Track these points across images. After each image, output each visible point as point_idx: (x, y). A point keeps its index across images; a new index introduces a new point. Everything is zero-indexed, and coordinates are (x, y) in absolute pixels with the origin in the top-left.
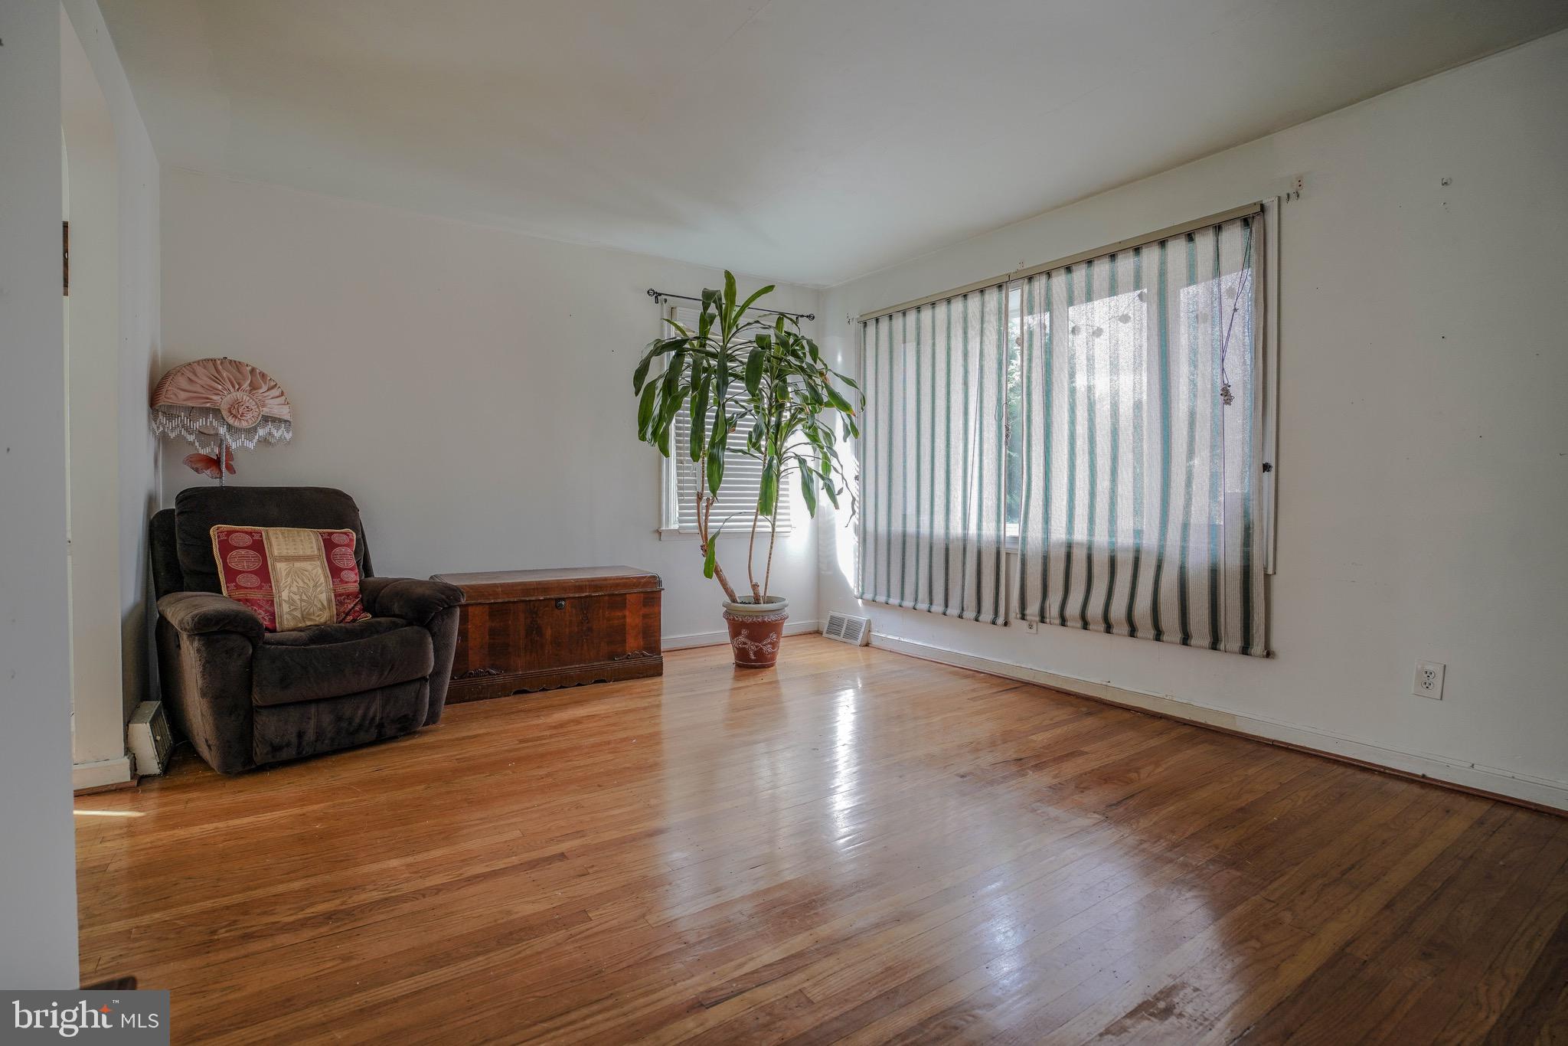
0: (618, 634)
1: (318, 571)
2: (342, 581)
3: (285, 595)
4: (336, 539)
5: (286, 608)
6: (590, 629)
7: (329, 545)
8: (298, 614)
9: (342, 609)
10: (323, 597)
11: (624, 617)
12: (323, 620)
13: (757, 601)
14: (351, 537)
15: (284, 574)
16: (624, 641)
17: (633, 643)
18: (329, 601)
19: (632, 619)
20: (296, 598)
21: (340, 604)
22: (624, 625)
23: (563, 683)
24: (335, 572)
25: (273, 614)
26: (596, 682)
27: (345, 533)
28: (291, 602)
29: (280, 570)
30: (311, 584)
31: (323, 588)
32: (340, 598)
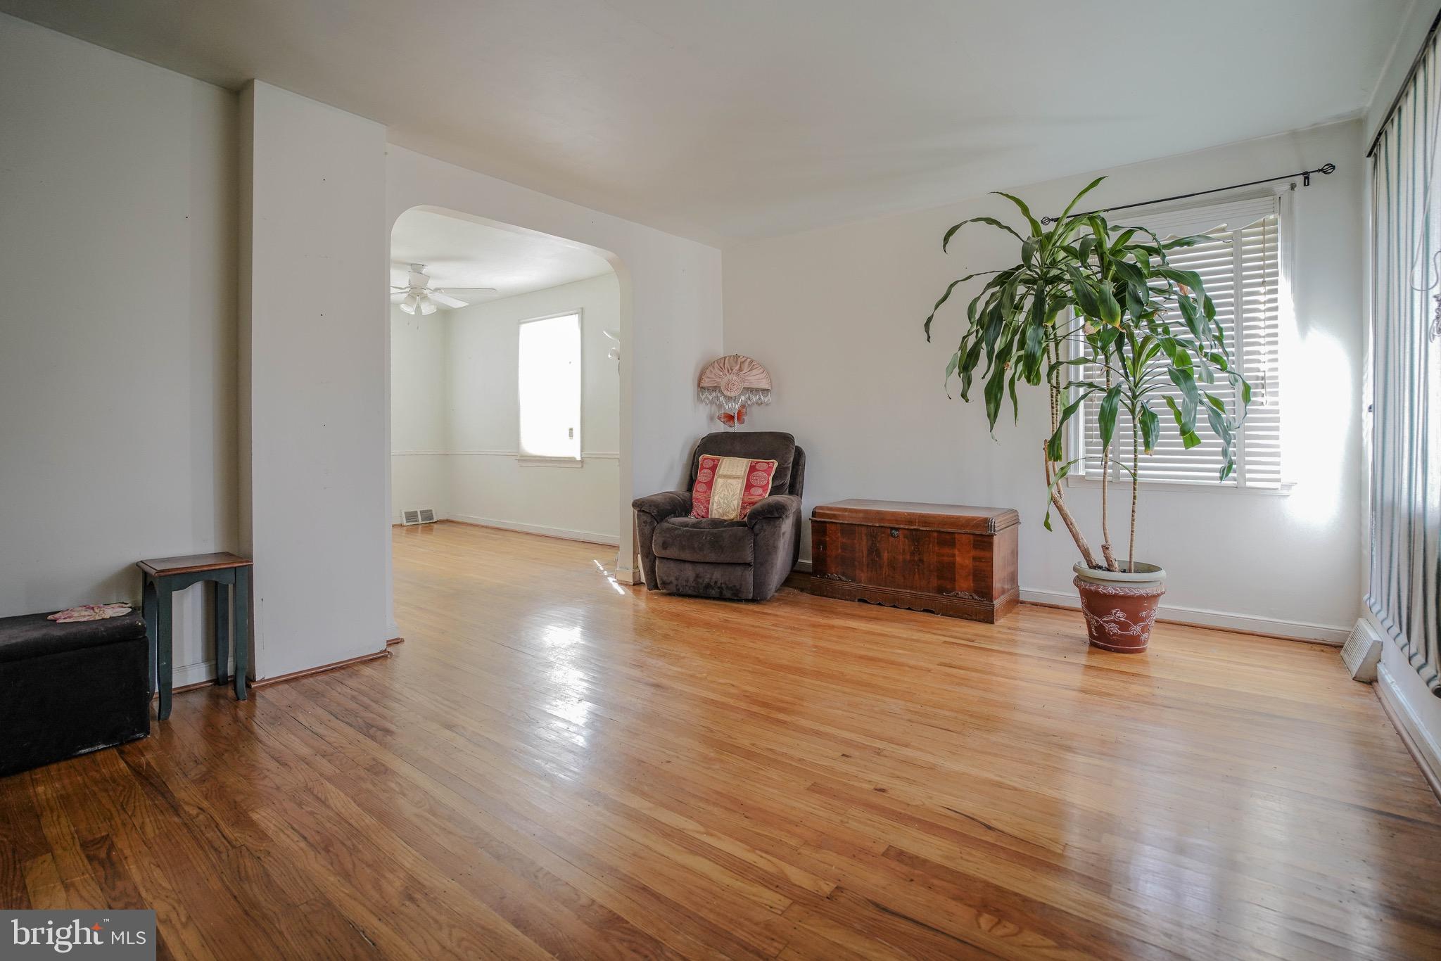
0: (946, 573)
1: (738, 486)
2: (750, 494)
3: (716, 498)
4: (758, 467)
5: (715, 506)
6: (921, 561)
7: (752, 469)
8: (721, 511)
9: (743, 512)
10: (735, 503)
11: (954, 556)
12: (732, 517)
13: (1109, 569)
14: (771, 465)
15: (720, 485)
16: (953, 580)
17: (964, 586)
18: (738, 505)
19: (963, 559)
20: (722, 501)
21: (743, 508)
22: (954, 564)
23: (895, 603)
24: (749, 486)
25: (708, 509)
26: (925, 611)
27: (768, 463)
28: (719, 503)
29: (719, 482)
30: (731, 494)
31: (737, 496)
32: (744, 504)
